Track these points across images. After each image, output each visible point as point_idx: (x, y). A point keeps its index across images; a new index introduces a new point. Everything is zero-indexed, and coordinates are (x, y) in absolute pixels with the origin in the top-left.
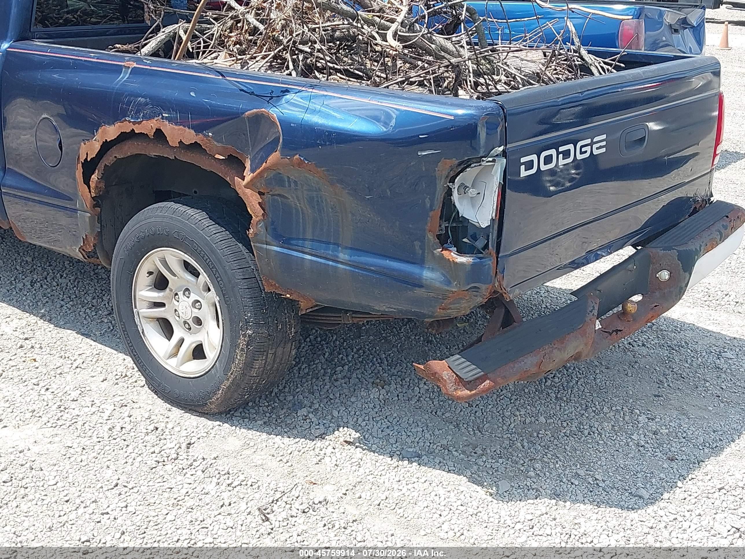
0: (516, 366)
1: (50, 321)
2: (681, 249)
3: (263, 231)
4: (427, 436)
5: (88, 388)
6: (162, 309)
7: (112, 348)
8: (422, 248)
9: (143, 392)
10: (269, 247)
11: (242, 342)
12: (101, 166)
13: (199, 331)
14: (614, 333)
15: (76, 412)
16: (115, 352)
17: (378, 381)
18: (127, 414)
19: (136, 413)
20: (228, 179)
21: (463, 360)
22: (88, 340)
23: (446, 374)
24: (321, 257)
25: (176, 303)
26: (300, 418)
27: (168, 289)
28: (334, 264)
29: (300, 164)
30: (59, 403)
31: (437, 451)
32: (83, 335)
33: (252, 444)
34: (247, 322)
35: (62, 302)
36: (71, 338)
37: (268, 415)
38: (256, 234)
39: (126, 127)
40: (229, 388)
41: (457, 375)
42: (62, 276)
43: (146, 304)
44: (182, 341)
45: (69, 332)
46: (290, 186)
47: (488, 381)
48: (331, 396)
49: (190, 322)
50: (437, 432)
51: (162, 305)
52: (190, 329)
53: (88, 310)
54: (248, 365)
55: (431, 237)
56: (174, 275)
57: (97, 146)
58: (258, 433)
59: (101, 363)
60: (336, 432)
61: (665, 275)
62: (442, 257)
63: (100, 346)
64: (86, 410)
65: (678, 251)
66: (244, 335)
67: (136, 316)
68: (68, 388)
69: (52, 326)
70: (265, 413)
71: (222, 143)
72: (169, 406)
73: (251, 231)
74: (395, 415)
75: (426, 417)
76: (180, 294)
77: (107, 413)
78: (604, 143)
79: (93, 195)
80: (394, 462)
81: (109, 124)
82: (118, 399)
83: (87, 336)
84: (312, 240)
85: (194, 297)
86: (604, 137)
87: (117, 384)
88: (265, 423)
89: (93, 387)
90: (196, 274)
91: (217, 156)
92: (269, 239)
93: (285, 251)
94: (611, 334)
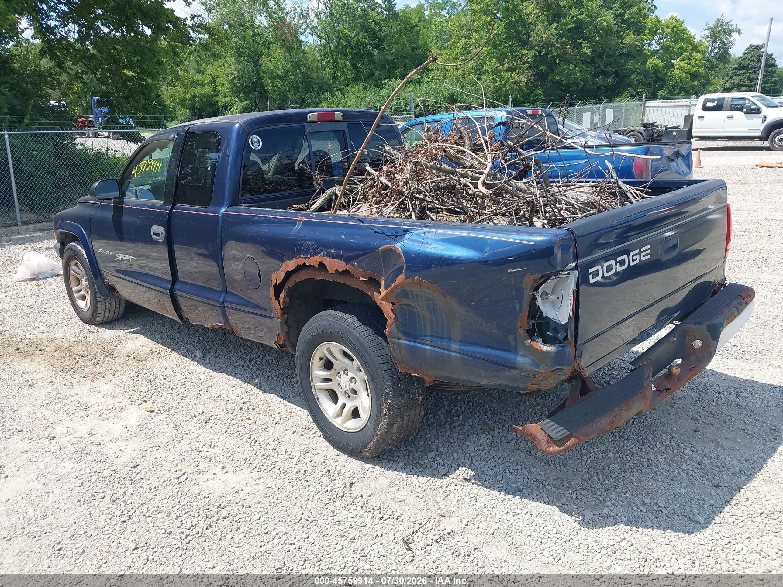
0: (594, 425)
1: (260, 388)
2: (709, 323)
3: (395, 330)
4: (525, 472)
5: (283, 440)
6: (330, 383)
7: (300, 406)
8: (516, 341)
9: (320, 441)
10: (400, 341)
11: (385, 409)
12: (286, 287)
13: (355, 398)
14: (665, 391)
15: (275, 459)
16: (302, 410)
17: (485, 427)
18: (308, 460)
19: (315, 458)
20: (369, 294)
21: (553, 423)
22: (285, 401)
23: (540, 435)
24: (438, 348)
25: (339, 379)
26: (430, 460)
27: (333, 370)
28: (448, 353)
29: (419, 282)
30: (263, 452)
31: (534, 485)
32: (281, 397)
33: (396, 483)
34: (388, 394)
35: (269, 374)
36: (274, 400)
37: (407, 457)
38: (390, 333)
39: (300, 261)
40: (378, 441)
41: (549, 436)
42: (269, 354)
43: (319, 380)
44: (344, 406)
45: (273, 395)
46: (413, 298)
47: (573, 439)
48: (452, 441)
49: (349, 392)
50: (532, 470)
51: (329, 380)
52: (349, 397)
53: (285, 379)
54: (390, 425)
55: (521, 332)
56: (337, 360)
57: (282, 275)
58: (401, 474)
59: (292, 419)
60: (457, 471)
61: (698, 343)
62: (531, 347)
63: (292, 405)
64: (281, 457)
65: (707, 325)
66: (386, 404)
67: (313, 389)
68: (269, 440)
69: (261, 392)
70: (404, 456)
71: (364, 269)
72: (337, 452)
73: (387, 330)
75: (523, 456)
76: (342, 372)
77: (296, 459)
78: (649, 252)
79: (282, 307)
80: (502, 496)
81: (289, 260)
82: (303, 447)
83: (284, 398)
84: (432, 336)
85: (351, 375)
86: (648, 247)
87: (303, 435)
88: (405, 464)
89: (287, 438)
90: (352, 360)
91: (362, 279)
92: (400, 335)
93: (412, 343)
94: (662, 392)
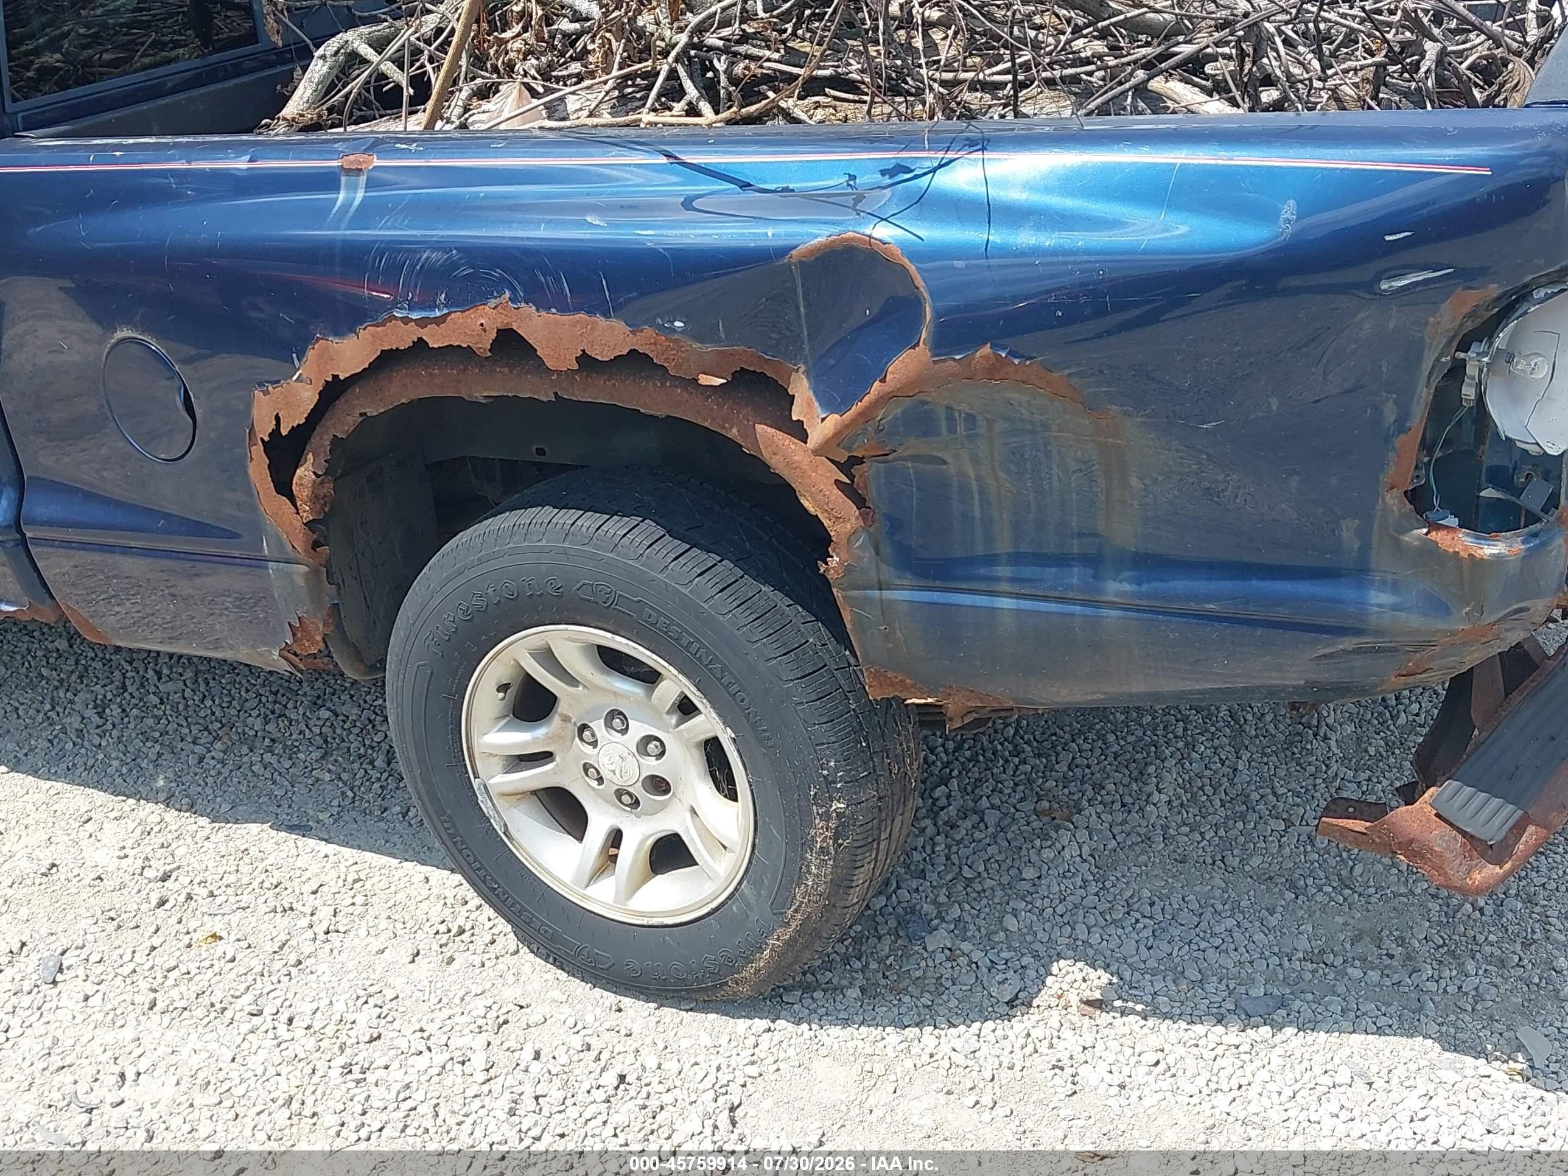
1: (192, 808)
3: (868, 555)
4: (1258, 937)
5: (390, 994)
6: (549, 767)
7: (378, 851)
8: (1364, 534)
9: (526, 969)
10: (888, 594)
11: (821, 833)
12: (322, 439)
13: (664, 806)
15: (396, 1076)
16: (394, 862)
18: (528, 1054)
19: (542, 1039)
20: (733, 433)
21: (1469, 790)
22: (312, 842)
23: (1439, 837)
24: (1045, 599)
25: (588, 749)
26: (940, 957)
27: (556, 720)
28: (1089, 611)
29: (994, 370)
30: (340, 1061)
31: (1308, 976)
32: (291, 829)
33: (879, 1069)
34: (829, 782)
35: (198, 749)
36: (267, 846)
38: (849, 570)
39: (400, 337)
40: (790, 943)
41: (1464, 834)
42: (159, 674)
44: (616, 838)
45: (254, 828)
46: (952, 430)
47: (1531, 829)
48: (967, 873)
49: (638, 791)
50: (1273, 921)
51: (545, 757)
52: (637, 803)
53: (268, 757)
54: (841, 883)
55: (1393, 502)
56: (570, 680)
57: (308, 397)
58: (876, 1032)
59: (378, 906)
60: (1050, 980)
63: (347, 852)
64: (422, 1062)
66: (826, 817)
67: (481, 798)
68: (339, 1007)
69: (203, 821)
71: (717, 341)
72: (610, 998)
73: (834, 561)
74: (1146, 893)
75: (1218, 881)
76: (598, 726)
77: (478, 1061)
79: (307, 516)
81: (339, 333)
82: (480, 1004)
84: (1016, 559)
85: (638, 729)
87: (451, 960)
88: (863, 990)
89: (399, 982)
90: (650, 677)
91: (705, 380)
92: (887, 572)
93: (937, 597)
